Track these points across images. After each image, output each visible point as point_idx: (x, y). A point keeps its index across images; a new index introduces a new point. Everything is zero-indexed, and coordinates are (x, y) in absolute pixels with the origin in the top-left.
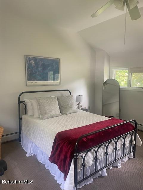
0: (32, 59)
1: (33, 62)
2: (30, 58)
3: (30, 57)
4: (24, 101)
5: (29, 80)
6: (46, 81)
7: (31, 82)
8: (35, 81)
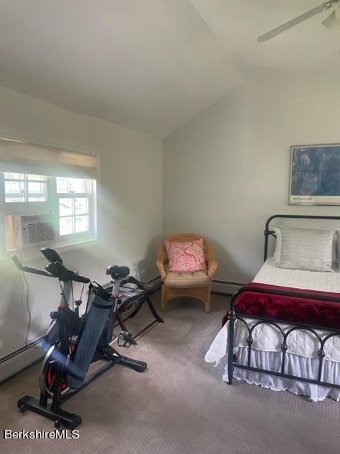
0: (304, 153)
1: (306, 157)
2: (302, 150)
3: (300, 149)
4: (274, 232)
5: (294, 193)
6: (335, 195)
7: (299, 197)
8: (307, 195)
